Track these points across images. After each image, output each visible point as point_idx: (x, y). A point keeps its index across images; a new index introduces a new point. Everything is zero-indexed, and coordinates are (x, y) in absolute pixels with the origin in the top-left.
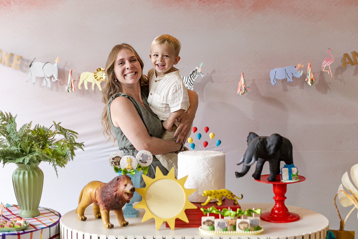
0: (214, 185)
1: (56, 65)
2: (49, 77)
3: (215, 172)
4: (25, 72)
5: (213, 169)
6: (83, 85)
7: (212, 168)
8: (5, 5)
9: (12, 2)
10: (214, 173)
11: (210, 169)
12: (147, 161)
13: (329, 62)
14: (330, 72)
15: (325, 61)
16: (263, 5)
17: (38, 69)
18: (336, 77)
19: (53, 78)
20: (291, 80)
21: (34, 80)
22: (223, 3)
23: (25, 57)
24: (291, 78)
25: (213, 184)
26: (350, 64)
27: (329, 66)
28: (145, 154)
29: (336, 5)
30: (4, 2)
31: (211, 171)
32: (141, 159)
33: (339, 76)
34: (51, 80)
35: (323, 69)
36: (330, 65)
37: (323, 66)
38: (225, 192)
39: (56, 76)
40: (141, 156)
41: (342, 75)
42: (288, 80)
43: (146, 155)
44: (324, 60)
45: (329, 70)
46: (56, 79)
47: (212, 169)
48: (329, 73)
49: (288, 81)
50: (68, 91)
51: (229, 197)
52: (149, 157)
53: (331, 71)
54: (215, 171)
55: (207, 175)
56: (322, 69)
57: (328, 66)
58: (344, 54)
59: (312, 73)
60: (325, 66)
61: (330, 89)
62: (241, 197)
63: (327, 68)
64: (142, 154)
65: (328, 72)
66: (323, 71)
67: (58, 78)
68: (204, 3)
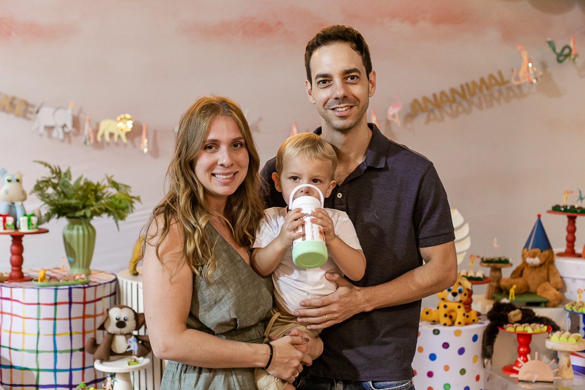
1: (69, 111)
2: (61, 126)
4: (29, 119)
14: (398, 121)
15: (391, 107)
17: (46, 116)
19: (66, 128)
21: (42, 130)
23: (30, 101)
26: (422, 111)
27: (397, 114)
33: (409, 125)
34: (63, 129)
35: (389, 118)
36: (397, 112)
37: (390, 114)
39: (70, 125)
46: (70, 128)
50: (85, 144)
53: (398, 119)
57: (395, 114)
63: (394, 116)
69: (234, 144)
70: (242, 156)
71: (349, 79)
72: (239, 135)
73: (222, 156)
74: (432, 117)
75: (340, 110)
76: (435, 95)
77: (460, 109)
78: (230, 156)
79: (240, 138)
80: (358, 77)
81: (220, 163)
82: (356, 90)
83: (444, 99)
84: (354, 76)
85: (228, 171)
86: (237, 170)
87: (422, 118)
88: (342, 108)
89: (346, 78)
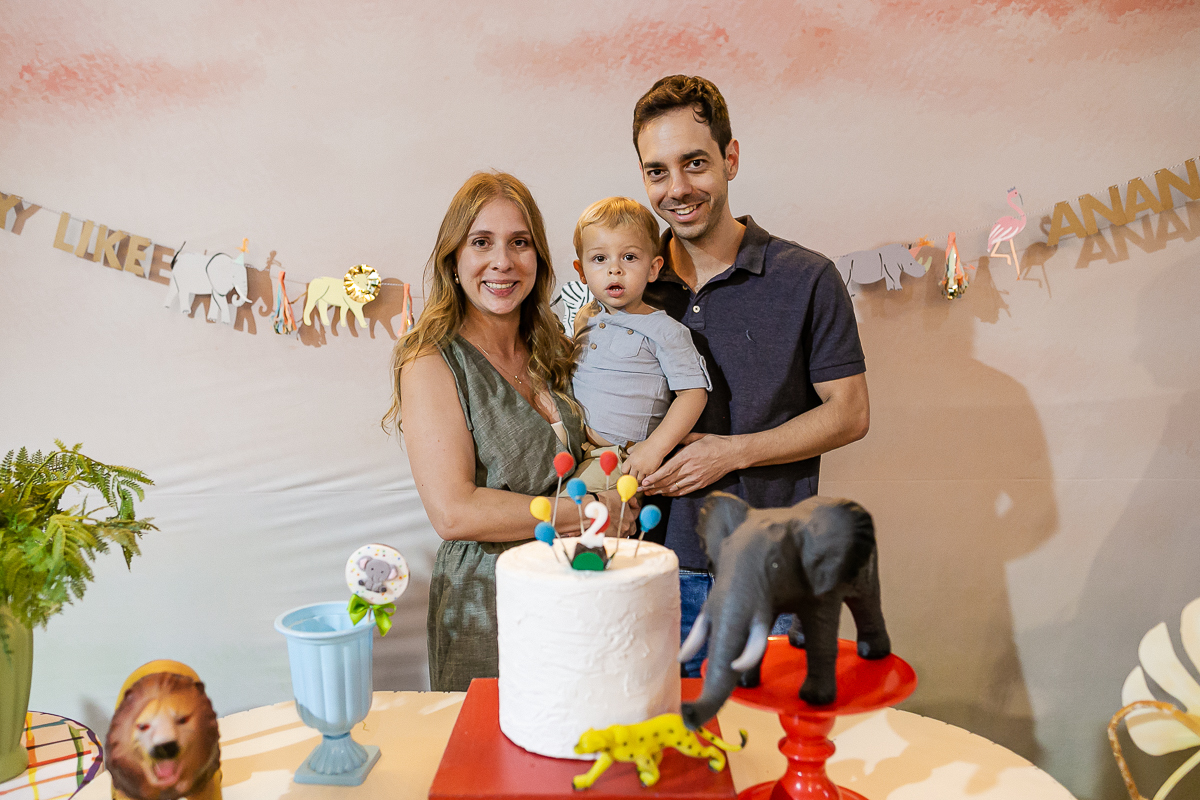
0: (629, 690)
1: (240, 260)
2: (225, 293)
3: (631, 643)
5: (626, 630)
6: (315, 312)
7: (619, 627)
8: (99, 98)
9: (117, 88)
10: (627, 644)
11: (612, 630)
12: (389, 585)
13: (1011, 228)
14: (1014, 260)
15: (999, 226)
16: (817, 71)
18: (1026, 274)
19: (235, 297)
20: (898, 286)
21: (186, 304)
22: (700, 68)
24: (898, 280)
25: (625, 689)
26: (1074, 234)
27: (1011, 242)
28: (380, 558)
29: (1031, 60)
30: (95, 90)
31: (617, 639)
32: (364, 576)
33: (1036, 271)
34: (229, 301)
35: (991, 251)
36: (1014, 238)
37: (994, 242)
38: (671, 731)
39: (242, 291)
40: (363, 566)
41: (1043, 267)
42: (889, 285)
43: (381, 563)
44: (996, 224)
45: (1010, 253)
46: (244, 298)
47: (619, 632)
48: (1009, 262)
49: (888, 289)
50: (277, 331)
51: (690, 747)
52: (393, 571)
53: (1015, 256)
54: (631, 637)
55: (599, 656)
56: (989, 251)
57: (1008, 242)
58: (1058, 204)
59: (959, 262)
60: (998, 241)
61: (1006, 307)
62: (740, 740)
64: (365, 560)
65: (1006, 259)
66: (993, 255)
67: (248, 297)
68: (645, 70)
69: (516, 241)
70: (526, 258)
71: (692, 165)
72: (521, 228)
73: (497, 256)
74: (1096, 249)
75: (682, 212)
76: (1114, 190)
77: (1171, 228)
78: (507, 255)
79: (523, 233)
80: (704, 161)
81: (492, 265)
82: (703, 181)
83: (1140, 200)
84: (698, 161)
85: (505, 277)
86: (517, 279)
87: (1069, 252)
88: (684, 209)
89: (688, 165)
